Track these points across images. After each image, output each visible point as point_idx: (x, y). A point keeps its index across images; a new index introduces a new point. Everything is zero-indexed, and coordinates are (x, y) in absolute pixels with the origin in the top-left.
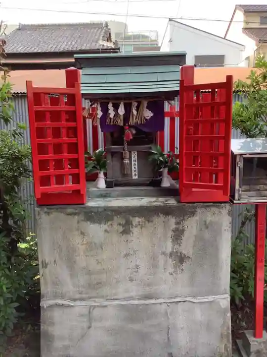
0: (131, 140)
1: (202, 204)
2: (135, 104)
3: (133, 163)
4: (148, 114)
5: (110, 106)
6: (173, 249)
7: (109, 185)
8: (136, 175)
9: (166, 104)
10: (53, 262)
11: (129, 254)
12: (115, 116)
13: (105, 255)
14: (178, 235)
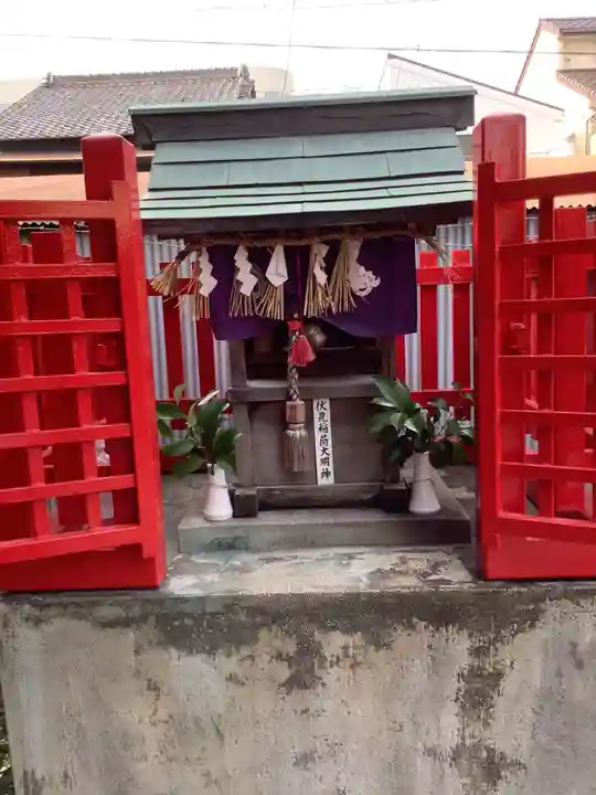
0: (309, 364)
1: (560, 586)
2: (320, 251)
3: (318, 436)
4: (364, 281)
5: (242, 261)
6: (463, 738)
7: (243, 507)
8: (327, 473)
9: (421, 247)
10: (58, 780)
11: (312, 753)
12: (255, 289)
13: (232, 756)
14: (479, 691)
